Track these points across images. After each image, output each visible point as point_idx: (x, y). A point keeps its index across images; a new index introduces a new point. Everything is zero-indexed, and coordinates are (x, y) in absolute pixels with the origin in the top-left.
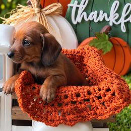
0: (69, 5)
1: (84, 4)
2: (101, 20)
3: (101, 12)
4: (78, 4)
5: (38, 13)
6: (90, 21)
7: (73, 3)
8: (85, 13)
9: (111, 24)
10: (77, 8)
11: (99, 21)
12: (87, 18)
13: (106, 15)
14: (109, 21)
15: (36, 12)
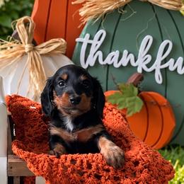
3: (125, 52)
4: (90, 39)
5: (30, 51)
7: (84, 37)
9: (139, 70)
12: (104, 60)
14: (137, 67)
15: (27, 50)
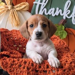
0: (34, 3)
1: (45, 2)
2: (57, 15)
3: (58, 9)
4: (40, 2)
5: (11, 9)
6: (49, 15)
7: (37, 2)
8: (45, 9)
9: (64, 18)
10: (40, 5)
11: (56, 15)
12: (47, 13)
13: (61, 11)
14: (63, 16)
15: (9, 8)
